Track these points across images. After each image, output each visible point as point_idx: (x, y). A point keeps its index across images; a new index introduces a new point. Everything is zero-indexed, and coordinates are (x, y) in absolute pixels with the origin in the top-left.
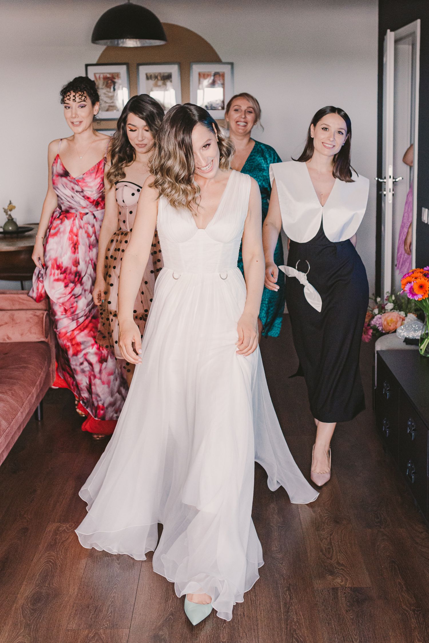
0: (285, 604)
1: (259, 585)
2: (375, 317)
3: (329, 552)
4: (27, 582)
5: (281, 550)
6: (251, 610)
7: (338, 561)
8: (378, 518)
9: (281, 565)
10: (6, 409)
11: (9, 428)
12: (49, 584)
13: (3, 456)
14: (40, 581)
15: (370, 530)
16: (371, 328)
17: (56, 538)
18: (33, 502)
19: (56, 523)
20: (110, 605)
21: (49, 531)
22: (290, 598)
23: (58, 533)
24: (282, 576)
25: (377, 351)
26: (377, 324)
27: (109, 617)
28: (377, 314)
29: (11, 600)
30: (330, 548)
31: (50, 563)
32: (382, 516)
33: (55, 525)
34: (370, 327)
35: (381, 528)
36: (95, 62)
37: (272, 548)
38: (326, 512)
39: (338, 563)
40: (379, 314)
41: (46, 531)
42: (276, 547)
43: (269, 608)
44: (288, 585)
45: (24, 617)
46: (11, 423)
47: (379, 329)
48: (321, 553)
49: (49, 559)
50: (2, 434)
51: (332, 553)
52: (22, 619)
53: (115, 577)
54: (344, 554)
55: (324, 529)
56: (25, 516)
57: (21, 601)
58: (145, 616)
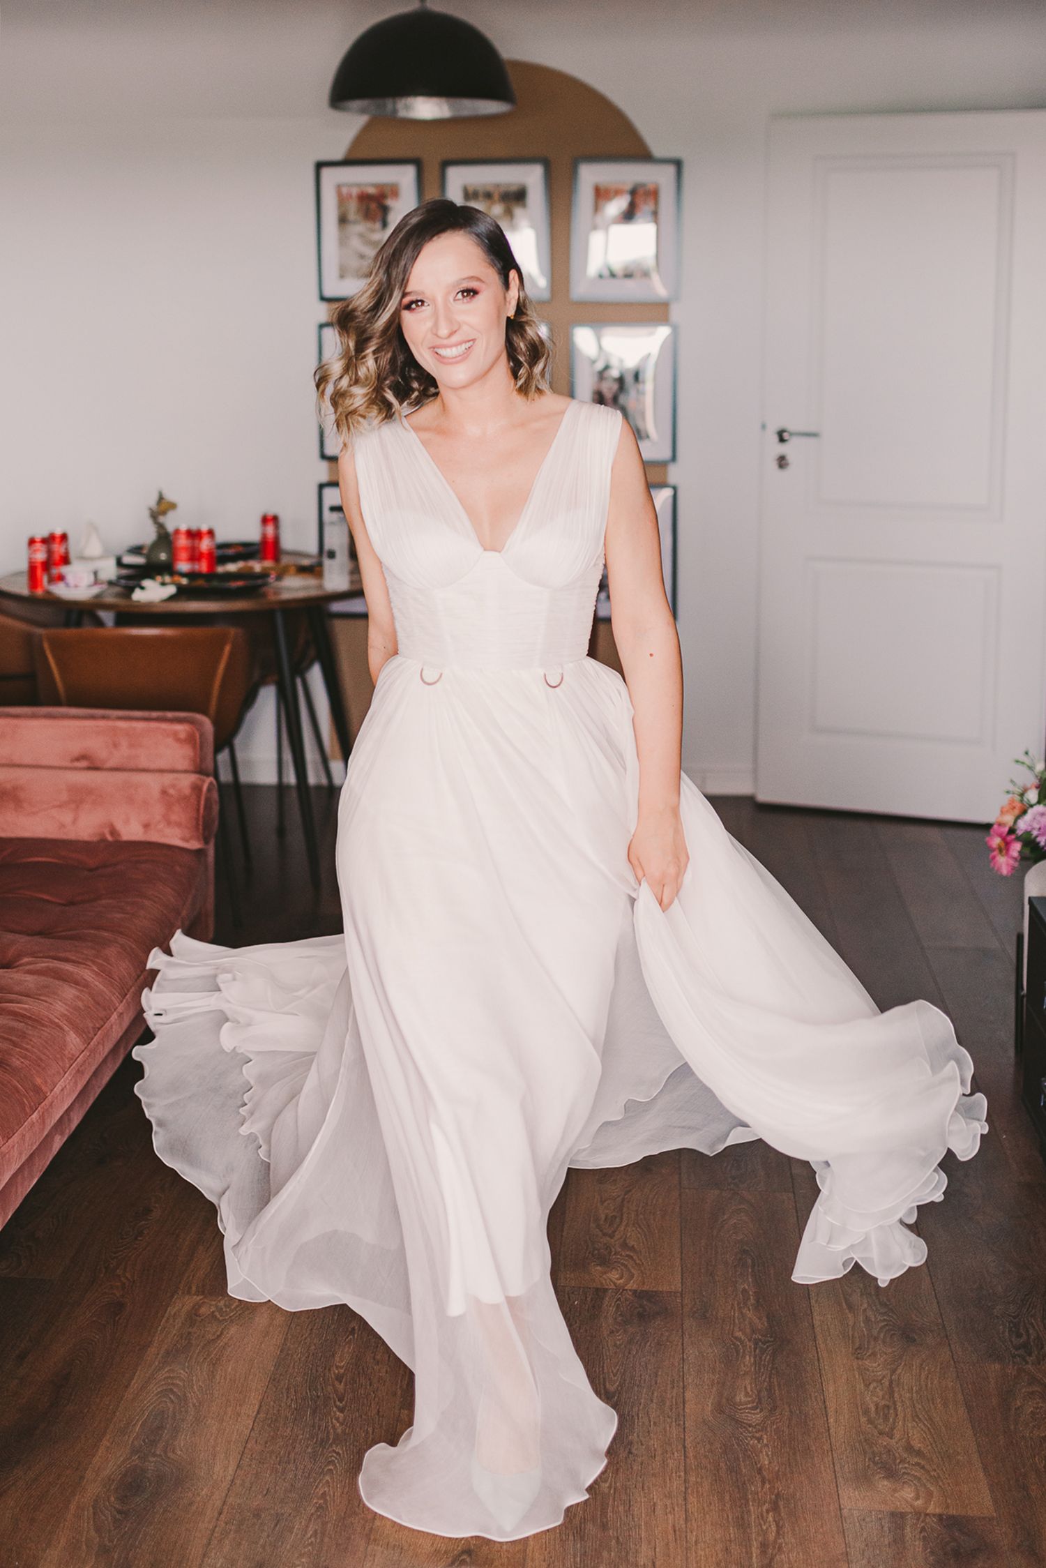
0: (764, 1546)
1: (698, 1492)
2: (1030, 811)
3: (886, 1418)
4: (111, 1440)
5: (760, 1402)
6: (672, 1556)
7: (908, 1442)
8: (1019, 1336)
9: (759, 1442)
10: (80, 1004)
11: (86, 1053)
12: (165, 1452)
13: (70, 1120)
14: (144, 1441)
15: (998, 1366)
16: (1018, 839)
17: (189, 1333)
18: (139, 1238)
19: (194, 1295)
20: (312, 1514)
21: (175, 1314)
22: (778, 1532)
23: (196, 1320)
24: (760, 1471)
25: (1030, 898)
26: (1034, 829)
27: (309, 1545)
28: (1035, 805)
29: (68, 1484)
30: (888, 1407)
31: (172, 1397)
32: (1031, 1331)
33: (189, 1301)
34: (1013, 837)
35: (1027, 1363)
36: (339, 155)
37: (735, 1395)
38: (882, 1310)
39: (909, 1448)
40: (1039, 802)
41: (167, 1315)
42: (747, 1394)
43: (720, 1555)
44: (773, 1497)
45: (98, 1530)
46: (92, 1039)
47: (1039, 843)
48: (863, 1420)
49: (169, 1384)
50: (68, 1066)
51: (894, 1420)
52: (93, 1533)
53: (331, 1445)
54: (924, 1424)
55: (874, 1354)
56: (119, 1272)
57: (93, 1489)
58: (399, 1550)
